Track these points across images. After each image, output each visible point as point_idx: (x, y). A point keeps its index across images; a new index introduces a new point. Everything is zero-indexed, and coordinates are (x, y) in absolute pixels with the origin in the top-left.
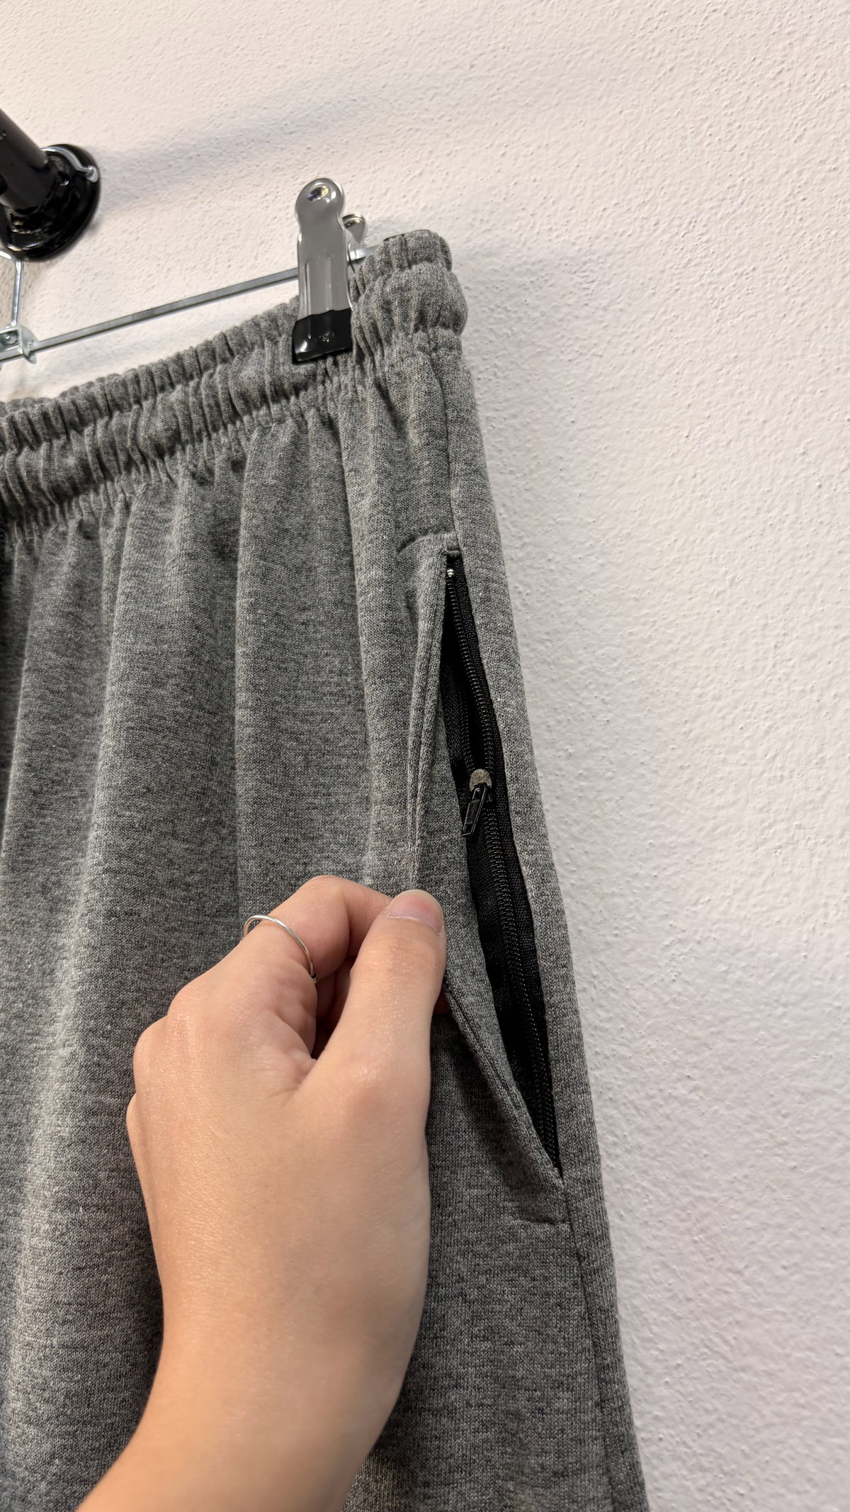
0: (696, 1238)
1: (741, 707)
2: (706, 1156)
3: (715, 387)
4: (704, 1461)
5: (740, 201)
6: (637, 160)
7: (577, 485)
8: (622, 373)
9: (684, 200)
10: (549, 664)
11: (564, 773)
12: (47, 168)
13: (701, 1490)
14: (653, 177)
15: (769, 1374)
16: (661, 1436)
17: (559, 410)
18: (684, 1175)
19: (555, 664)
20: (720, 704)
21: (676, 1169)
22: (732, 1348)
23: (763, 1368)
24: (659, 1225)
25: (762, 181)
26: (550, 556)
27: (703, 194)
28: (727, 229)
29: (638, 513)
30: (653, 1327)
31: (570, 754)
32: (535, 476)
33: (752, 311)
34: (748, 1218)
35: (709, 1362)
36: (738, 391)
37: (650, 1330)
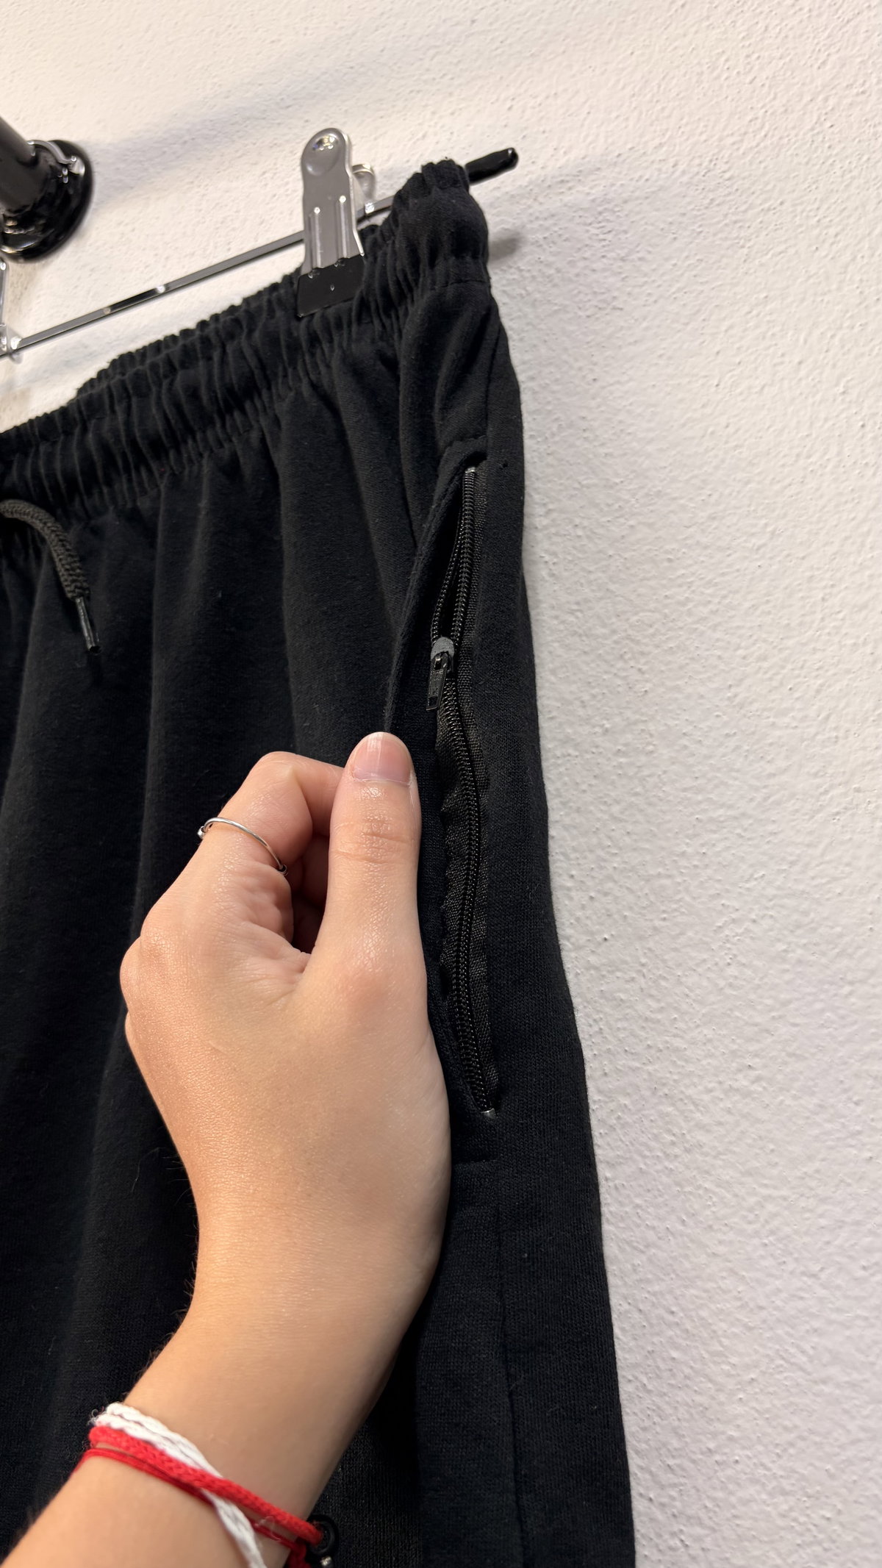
0: (766, 1241)
1: (790, 666)
2: (772, 1151)
3: (745, 330)
4: (786, 1484)
5: (763, 133)
6: (651, 101)
7: (603, 445)
8: (645, 324)
9: (704, 137)
10: (580, 636)
11: (601, 750)
12: (35, 161)
13: (783, 1516)
14: (669, 117)
15: (853, 1385)
16: (737, 1458)
17: (580, 369)
18: (749, 1173)
19: (586, 635)
20: (765, 665)
21: (740, 1167)
22: (811, 1359)
23: (847, 1379)
24: (725, 1229)
25: (786, 111)
26: (577, 521)
27: (724, 130)
28: (751, 164)
29: (667, 470)
30: (723, 1340)
31: (607, 730)
32: (557, 439)
33: (782, 247)
34: (821, 1216)
35: (785, 1374)
36: (770, 333)
37: (721, 1343)
